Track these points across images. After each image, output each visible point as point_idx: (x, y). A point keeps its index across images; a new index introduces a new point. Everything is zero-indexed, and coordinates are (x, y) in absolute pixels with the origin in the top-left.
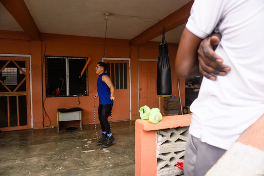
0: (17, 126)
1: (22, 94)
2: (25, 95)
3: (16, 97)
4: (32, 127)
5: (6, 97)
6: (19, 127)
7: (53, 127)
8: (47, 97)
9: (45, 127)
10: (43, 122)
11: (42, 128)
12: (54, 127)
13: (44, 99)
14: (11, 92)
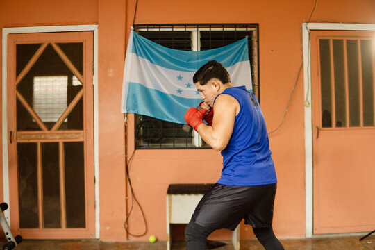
0: (59, 226)
1: (73, 136)
2: (81, 139)
3: (57, 144)
4: (98, 236)
5: (34, 145)
6: (64, 233)
7: (152, 239)
8: (137, 147)
9: (132, 239)
10: (127, 221)
11: (123, 239)
12: (157, 240)
13: (130, 154)
14: (46, 131)
